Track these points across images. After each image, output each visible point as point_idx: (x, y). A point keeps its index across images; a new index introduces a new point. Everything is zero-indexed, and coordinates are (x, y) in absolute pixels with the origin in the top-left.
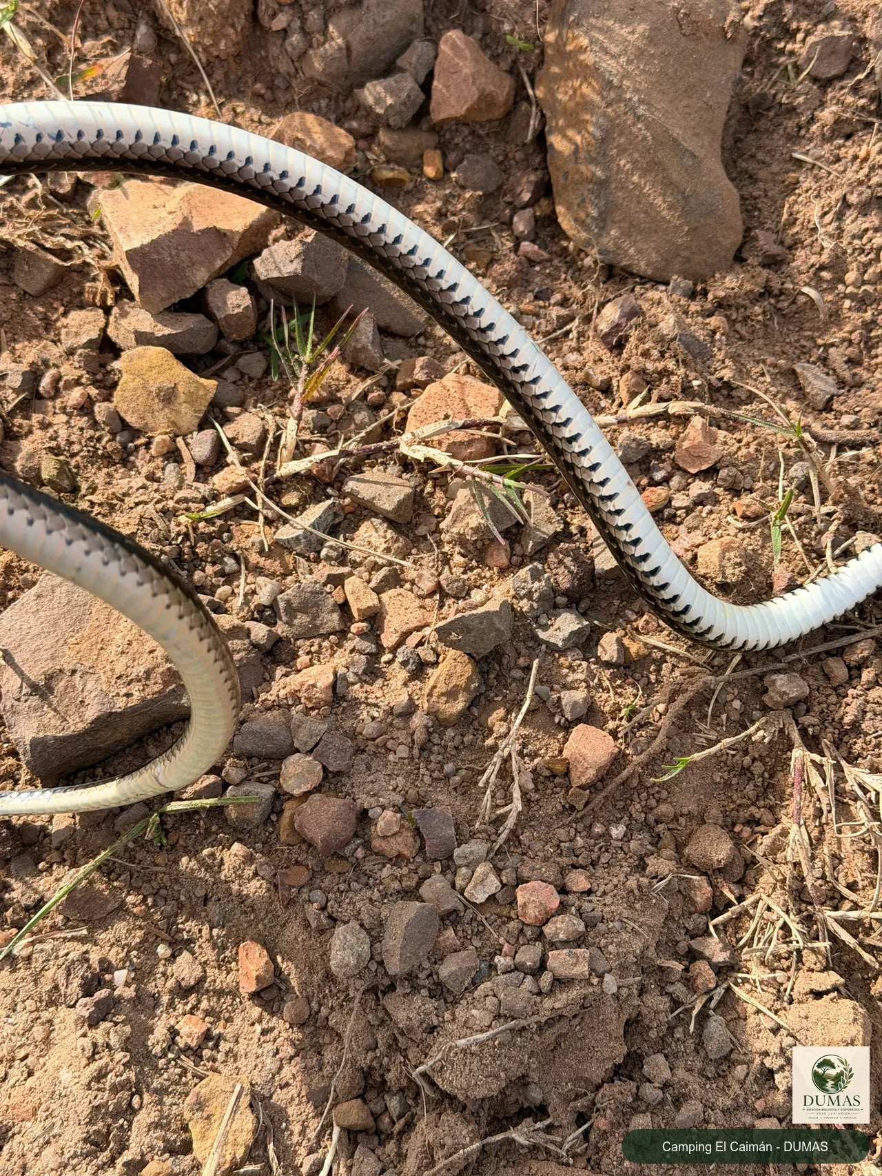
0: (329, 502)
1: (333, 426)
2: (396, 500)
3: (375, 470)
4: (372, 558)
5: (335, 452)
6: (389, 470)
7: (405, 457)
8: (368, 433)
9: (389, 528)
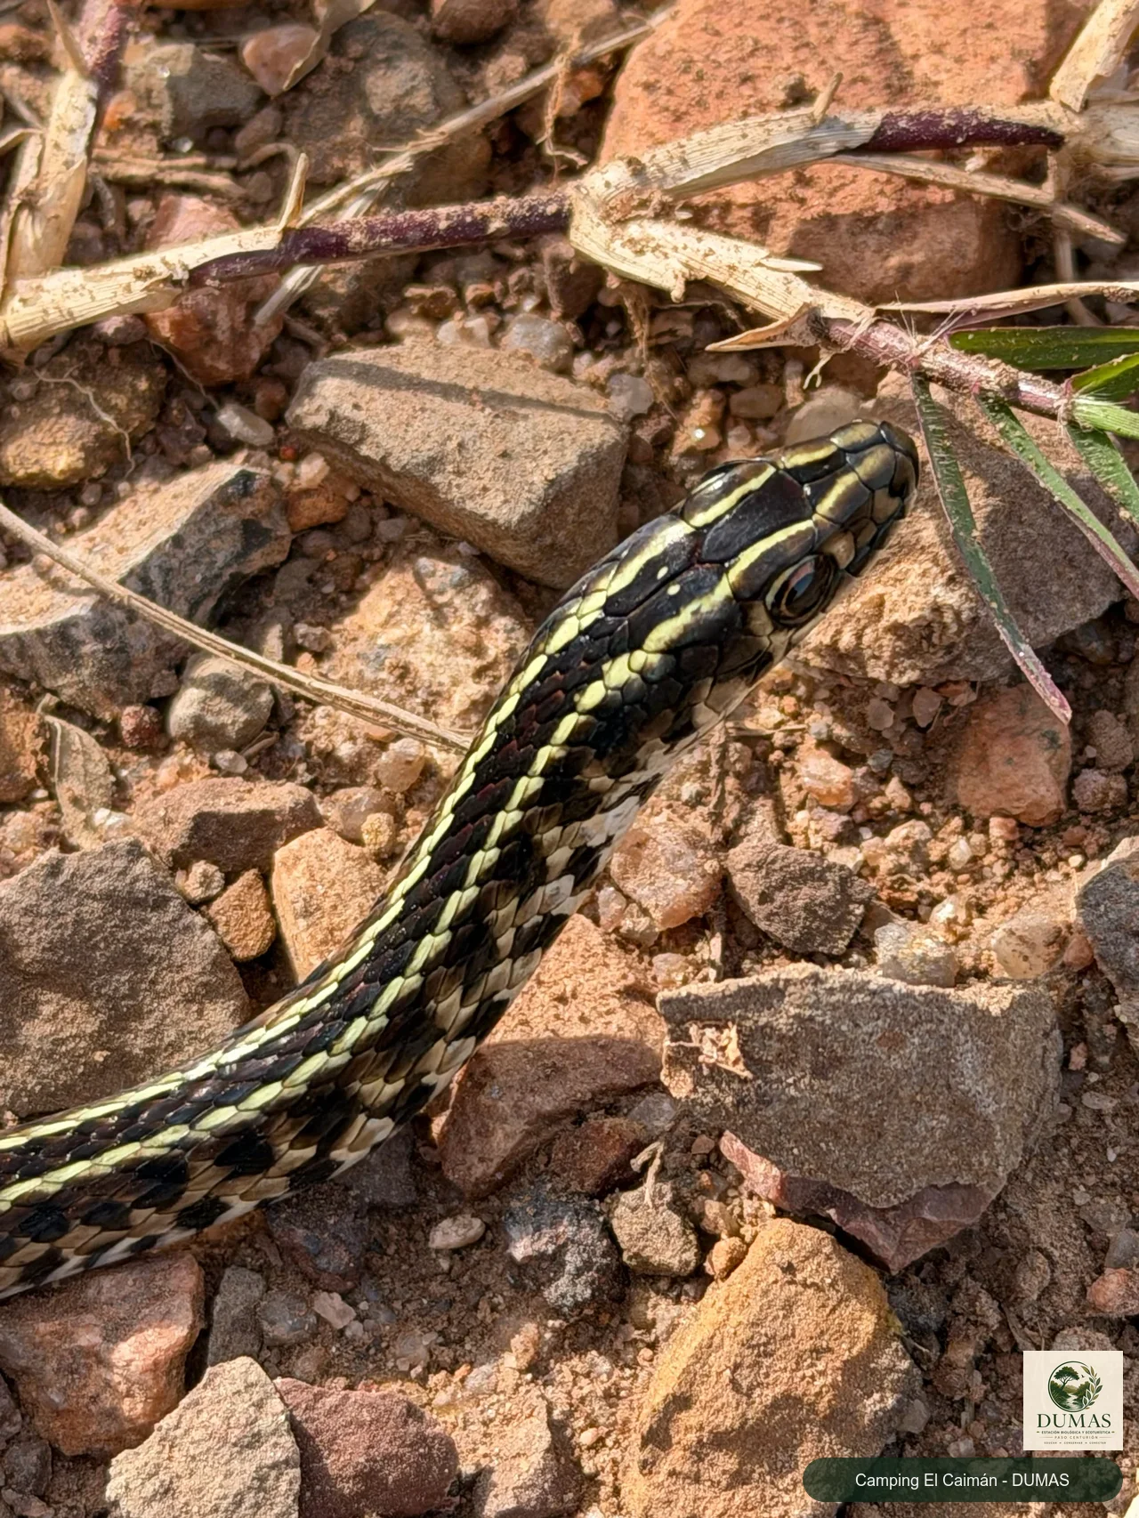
0: (225, 471)
1: (265, 121)
2: (539, 474)
3: (448, 331)
4: (408, 747)
5: (264, 238)
6: (516, 335)
7: (593, 273)
8: (427, 162)
9: (498, 605)
